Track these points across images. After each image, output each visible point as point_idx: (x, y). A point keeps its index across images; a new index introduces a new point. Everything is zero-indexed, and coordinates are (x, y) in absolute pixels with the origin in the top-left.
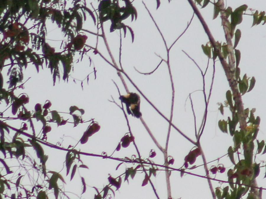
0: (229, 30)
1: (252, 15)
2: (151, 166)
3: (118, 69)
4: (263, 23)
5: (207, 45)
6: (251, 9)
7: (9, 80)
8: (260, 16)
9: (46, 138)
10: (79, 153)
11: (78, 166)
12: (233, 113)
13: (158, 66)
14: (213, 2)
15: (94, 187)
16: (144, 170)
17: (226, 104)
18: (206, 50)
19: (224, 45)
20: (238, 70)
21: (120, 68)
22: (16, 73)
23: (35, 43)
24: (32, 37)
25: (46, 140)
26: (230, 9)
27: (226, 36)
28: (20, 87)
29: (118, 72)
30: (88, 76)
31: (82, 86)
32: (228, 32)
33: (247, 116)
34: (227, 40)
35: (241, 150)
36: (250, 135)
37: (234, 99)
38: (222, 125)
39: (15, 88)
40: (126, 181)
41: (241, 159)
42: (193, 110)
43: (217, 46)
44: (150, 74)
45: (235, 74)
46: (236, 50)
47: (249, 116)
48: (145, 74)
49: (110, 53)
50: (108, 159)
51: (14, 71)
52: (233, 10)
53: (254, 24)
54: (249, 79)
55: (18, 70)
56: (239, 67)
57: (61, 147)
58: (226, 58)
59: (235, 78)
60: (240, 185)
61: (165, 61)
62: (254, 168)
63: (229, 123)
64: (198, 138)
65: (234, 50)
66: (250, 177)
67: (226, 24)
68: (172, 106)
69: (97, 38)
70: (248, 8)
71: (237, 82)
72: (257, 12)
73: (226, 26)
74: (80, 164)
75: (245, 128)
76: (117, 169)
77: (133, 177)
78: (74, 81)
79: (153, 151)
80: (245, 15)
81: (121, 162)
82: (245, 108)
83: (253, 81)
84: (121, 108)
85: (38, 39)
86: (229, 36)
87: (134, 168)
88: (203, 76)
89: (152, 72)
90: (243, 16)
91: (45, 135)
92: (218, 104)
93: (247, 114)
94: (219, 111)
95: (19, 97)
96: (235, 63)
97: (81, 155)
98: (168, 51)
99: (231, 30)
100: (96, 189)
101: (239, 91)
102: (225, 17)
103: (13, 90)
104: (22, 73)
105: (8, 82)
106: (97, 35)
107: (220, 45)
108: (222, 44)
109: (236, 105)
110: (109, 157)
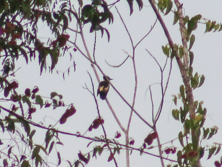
0: (186, 35)
1: (205, 23)
2: (115, 146)
3: (91, 62)
4: (214, 31)
5: (166, 46)
6: (204, 19)
7: (3, 69)
8: (212, 24)
9: (31, 118)
10: (57, 132)
11: (56, 142)
12: (185, 104)
13: (125, 61)
14: (174, 11)
15: (67, 161)
16: (110, 149)
17: (179, 97)
18: (165, 50)
19: (181, 47)
20: (191, 69)
21: (93, 61)
22: (9, 63)
23: (27, 39)
24: (24, 33)
25: (31, 120)
26: (187, 17)
27: (183, 40)
28: (11, 75)
29: (92, 63)
30: (69, 69)
31: (64, 77)
32: (184, 36)
33: (196, 107)
34: (183, 43)
35: (190, 136)
36: (198, 123)
37: (186, 92)
38: (175, 114)
39: (7, 76)
40: (94, 157)
41: (189, 143)
42: (152, 99)
43: (175, 48)
44: (118, 67)
45: (188, 72)
46: (190, 52)
47: (198, 107)
48: (114, 67)
49: (86, 48)
50: (81, 138)
51: (8, 61)
52: (190, 19)
53: (206, 31)
54: (199, 76)
55: (11, 61)
56: (192, 66)
57: (43, 126)
58: (181, 58)
59: (188, 75)
60: (187, 165)
61: (130, 57)
62: (199, 151)
63: (181, 112)
64: (154, 123)
65: (189, 52)
66: (196, 158)
67: (183, 29)
68: (135, 94)
69: (76, 35)
70: (202, 18)
71: (189, 79)
72: (209, 21)
73: (183, 31)
74: (58, 141)
75: (194, 117)
76: (88, 146)
77: (100, 153)
78: (57, 72)
79: (119, 133)
80: (199, 23)
81: (92, 141)
82: (195, 101)
83: (203, 79)
84: (92, 94)
85: (29, 36)
86: (185, 40)
87: (101, 146)
88: (162, 72)
89: (120, 66)
90: (198, 24)
91: (30, 115)
92: (173, 96)
93: (196, 106)
94: (173, 102)
95: (11, 83)
96: (189, 63)
97: (59, 133)
98: (134, 49)
99: (187, 35)
100: (70, 163)
101: (191, 87)
102: (183, 24)
103: (6, 77)
104: (14, 63)
105: (2, 70)
106: (77, 32)
107: (177, 47)
108: (179, 47)
109: (187, 98)
110: (82, 136)
